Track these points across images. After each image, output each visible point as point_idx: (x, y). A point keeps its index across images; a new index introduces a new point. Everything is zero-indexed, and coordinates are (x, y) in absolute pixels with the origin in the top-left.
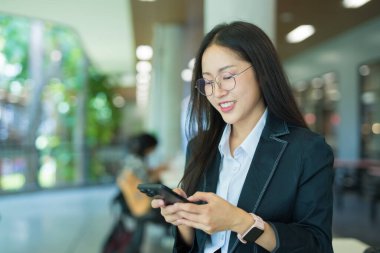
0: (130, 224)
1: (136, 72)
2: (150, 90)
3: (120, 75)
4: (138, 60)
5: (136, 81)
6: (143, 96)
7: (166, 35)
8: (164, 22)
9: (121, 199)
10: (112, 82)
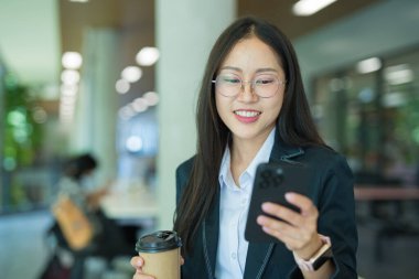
0: (67, 259)
1: (60, 83)
2: (77, 104)
3: (42, 86)
4: (63, 69)
5: (60, 93)
6: (67, 110)
7: (99, 40)
8: (96, 25)
9: (56, 230)
10: (32, 94)
